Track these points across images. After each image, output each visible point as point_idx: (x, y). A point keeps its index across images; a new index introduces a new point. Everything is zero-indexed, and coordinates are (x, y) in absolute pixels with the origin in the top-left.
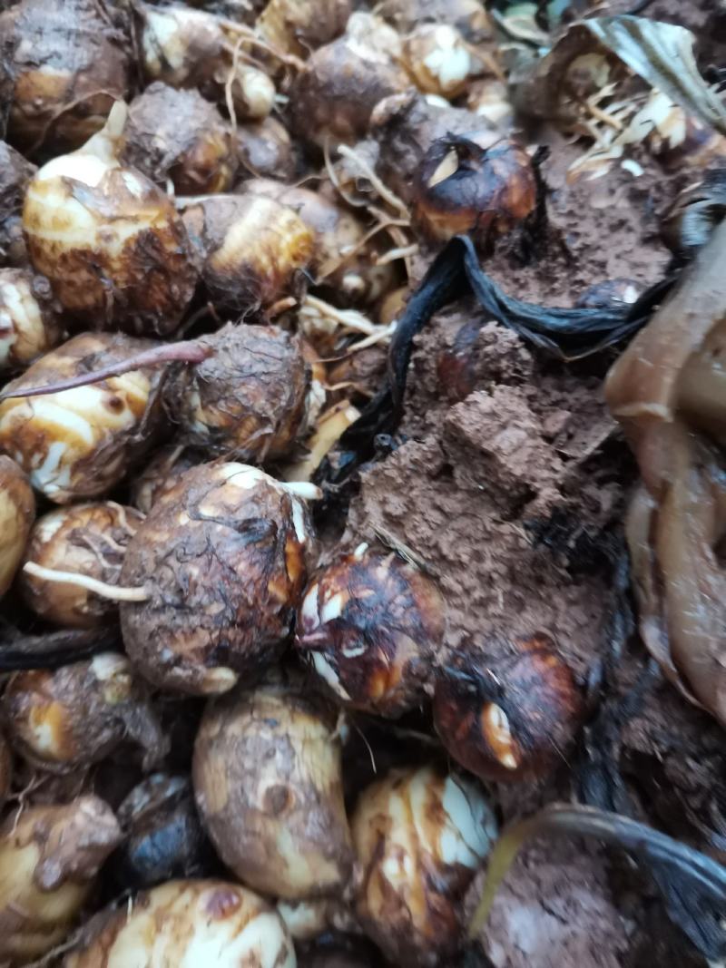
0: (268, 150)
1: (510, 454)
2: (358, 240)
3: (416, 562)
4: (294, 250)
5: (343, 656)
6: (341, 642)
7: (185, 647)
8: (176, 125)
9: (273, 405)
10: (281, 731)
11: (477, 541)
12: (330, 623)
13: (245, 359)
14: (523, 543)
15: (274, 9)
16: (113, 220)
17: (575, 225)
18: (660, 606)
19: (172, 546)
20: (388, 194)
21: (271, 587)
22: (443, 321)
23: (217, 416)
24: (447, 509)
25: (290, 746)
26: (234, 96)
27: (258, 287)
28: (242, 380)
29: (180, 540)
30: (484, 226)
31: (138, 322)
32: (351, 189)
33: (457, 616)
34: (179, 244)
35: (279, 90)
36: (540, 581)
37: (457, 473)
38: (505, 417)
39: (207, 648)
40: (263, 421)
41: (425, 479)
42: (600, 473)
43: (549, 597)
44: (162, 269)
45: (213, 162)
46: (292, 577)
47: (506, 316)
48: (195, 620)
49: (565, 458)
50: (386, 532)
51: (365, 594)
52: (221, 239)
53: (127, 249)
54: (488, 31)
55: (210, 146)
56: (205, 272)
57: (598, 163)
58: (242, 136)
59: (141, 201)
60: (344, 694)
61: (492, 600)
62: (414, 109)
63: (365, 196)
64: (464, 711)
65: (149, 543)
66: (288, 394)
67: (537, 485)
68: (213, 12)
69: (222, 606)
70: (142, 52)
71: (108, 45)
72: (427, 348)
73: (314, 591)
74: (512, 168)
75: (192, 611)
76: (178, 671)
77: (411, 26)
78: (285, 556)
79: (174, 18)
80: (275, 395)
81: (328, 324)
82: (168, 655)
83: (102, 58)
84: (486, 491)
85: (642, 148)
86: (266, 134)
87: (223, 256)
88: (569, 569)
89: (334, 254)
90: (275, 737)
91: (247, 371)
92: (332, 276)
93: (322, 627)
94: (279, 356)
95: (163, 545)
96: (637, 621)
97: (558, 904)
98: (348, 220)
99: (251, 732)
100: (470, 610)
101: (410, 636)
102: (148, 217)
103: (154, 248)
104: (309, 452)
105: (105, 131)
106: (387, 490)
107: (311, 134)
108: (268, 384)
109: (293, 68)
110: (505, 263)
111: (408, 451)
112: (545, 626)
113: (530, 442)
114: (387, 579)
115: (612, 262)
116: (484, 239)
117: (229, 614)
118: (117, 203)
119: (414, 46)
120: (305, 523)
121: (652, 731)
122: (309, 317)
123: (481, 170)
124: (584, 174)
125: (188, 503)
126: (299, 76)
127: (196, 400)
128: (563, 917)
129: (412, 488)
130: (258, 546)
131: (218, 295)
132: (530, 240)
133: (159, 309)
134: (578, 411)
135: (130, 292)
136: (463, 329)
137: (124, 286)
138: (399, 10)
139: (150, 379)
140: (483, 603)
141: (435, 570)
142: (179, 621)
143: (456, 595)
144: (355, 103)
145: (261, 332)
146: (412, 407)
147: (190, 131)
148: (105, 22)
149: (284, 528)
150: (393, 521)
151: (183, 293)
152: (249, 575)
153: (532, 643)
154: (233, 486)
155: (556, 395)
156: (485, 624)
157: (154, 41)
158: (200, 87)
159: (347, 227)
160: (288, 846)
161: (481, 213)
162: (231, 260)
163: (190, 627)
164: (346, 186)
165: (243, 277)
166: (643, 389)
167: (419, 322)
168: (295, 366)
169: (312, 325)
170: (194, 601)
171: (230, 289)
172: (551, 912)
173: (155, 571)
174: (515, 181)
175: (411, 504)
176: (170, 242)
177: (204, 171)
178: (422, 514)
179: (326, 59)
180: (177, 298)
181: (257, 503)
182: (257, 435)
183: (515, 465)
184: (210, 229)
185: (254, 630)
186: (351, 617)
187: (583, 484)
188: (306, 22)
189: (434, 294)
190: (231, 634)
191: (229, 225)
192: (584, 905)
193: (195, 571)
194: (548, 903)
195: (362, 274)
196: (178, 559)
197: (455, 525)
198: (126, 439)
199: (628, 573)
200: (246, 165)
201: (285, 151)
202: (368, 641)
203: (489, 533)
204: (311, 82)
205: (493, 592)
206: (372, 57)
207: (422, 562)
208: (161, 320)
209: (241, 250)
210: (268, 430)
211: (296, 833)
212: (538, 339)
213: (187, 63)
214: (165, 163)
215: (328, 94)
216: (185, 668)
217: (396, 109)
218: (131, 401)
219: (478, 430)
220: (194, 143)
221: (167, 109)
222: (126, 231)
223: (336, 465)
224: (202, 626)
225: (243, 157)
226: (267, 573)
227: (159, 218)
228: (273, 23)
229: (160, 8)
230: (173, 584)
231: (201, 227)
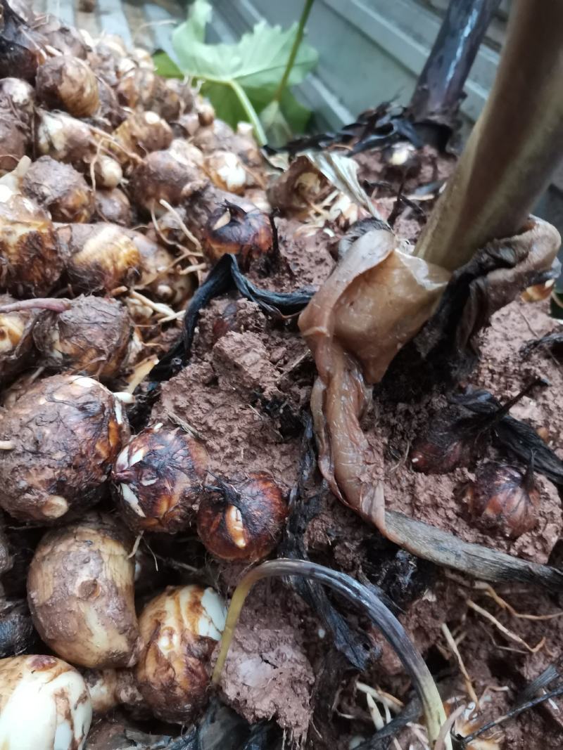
0: (115, 207)
1: (250, 366)
2: (169, 264)
3: (192, 432)
4: (128, 259)
5: (141, 485)
6: (141, 476)
7: (35, 479)
8: (57, 181)
9: (108, 343)
10: (95, 548)
11: (230, 420)
12: (134, 466)
13: (92, 314)
14: (256, 417)
15: (125, 128)
16: (13, 223)
17: (297, 259)
18: (330, 449)
19: (33, 416)
20: (189, 234)
21: (98, 446)
22: (217, 302)
23: (69, 348)
24: (213, 401)
25: (100, 557)
26: (95, 171)
27: (103, 278)
28: (89, 325)
29: (39, 413)
30: (244, 253)
31: (21, 288)
32: (167, 233)
33: (216, 464)
34: (54, 244)
35: (125, 175)
36: (265, 441)
37: (220, 380)
38: (248, 346)
39: (51, 480)
40: (100, 352)
41: (201, 385)
42: (301, 380)
43: (271, 451)
44: (41, 257)
45: (79, 206)
46: (112, 444)
47: (252, 295)
48: (44, 462)
49: (281, 372)
50: (175, 416)
51: (159, 448)
52: (82, 246)
53: (20, 241)
54: (258, 161)
55: (77, 196)
56: (68, 265)
57: (310, 229)
58: (98, 196)
59: (33, 216)
60: (141, 513)
61: (237, 454)
62: (208, 190)
63: (175, 239)
64: (216, 514)
65: (16, 415)
66: (118, 337)
67: (265, 385)
68: (86, 122)
69: (64, 454)
70: (37, 138)
71: (16, 130)
72: (207, 317)
73: (126, 450)
74: (261, 224)
75: (43, 456)
76: (28, 496)
77: (211, 151)
78: (109, 429)
79: (61, 121)
80: (110, 337)
81: (146, 311)
82: (23, 484)
83: (11, 137)
84: (237, 391)
85: (335, 224)
86: (114, 198)
87: (82, 257)
88: (280, 430)
89: (153, 271)
90: (91, 551)
91: (93, 320)
92: (150, 285)
93: (130, 469)
94: (114, 314)
95: (27, 416)
96: (317, 458)
97: (271, 656)
98: (163, 252)
99: (74, 548)
100: (223, 461)
101: (185, 473)
102: (36, 225)
103: (38, 243)
104: (128, 384)
105: (14, 172)
106: (177, 393)
107: (143, 201)
108: (105, 329)
109: (135, 163)
110: (256, 274)
111: (192, 369)
112: (267, 468)
113: (262, 361)
114: (174, 440)
115: (316, 280)
116: (244, 261)
117: (68, 459)
118: (17, 213)
119: (212, 162)
120: (123, 414)
121: (327, 529)
122: (134, 305)
123: (243, 223)
124: (302, 234)
125: (46, 392)
126: (138, 167)
127: (56, 336)
128: (275, 664)
129: (193, 391)
130: (92, 420)
131: (76, 280)
132: (270, 262)
133: (36, 281)
134: (290, 349)
135: (19, 268)
136: (229, 306)
137: (15, 263)
138: (205, 143)
139: (25, 324)
140: (230, 457)
141: (204, 437)
142: (33, 462)
143: (217, 452)
144: (172, 186)
145: (104, 301)
146: (197, 354)
147: (65, 186)
148: (15, 116)
149: (109, 413)
150: (180, 411)
151: (53, 275)
152: (84, 437)
153: (259, 475)
154: (77, 385)
155: (278, 339)
156: (232, 467)
157: (46, 132)
158: (74, 164)
159: (163, 256)
160: (93, 621)
161: (243, 246)
162: (87, 259)
163: (40, 466)
164: (163, 231)
165: (93, 270)
166: (316, 320)
167: (203, 301)
168: (124, 322)
169: (136, 309)
170: (45, 449)
171: (84, 277)
172: (267, 662)
173: (20, 431)
174: (263, 231)
175: (192, 400)
176: (49, 242)
177: (72, 210)
178: (198, 404)
179: (156, 159)
180: (48, 277)
181: (93, 395)
182: (95, 361)
183: (254, 372)
184: (75, 240)
185: (83, 473)
186: (149, 460)
187: (291, 386)
188: (145, 138)
189: (213, 286)
190: (68, 473)
191: (88, 239)
192: (289, 657)
193: (48, 432)
194: (266, 656)
195: (170, 285)
196: (37, 424)
197: (218, 411)
198: (4, 358)
199: (312, 429)
200: (99, 213)
201: (125, 209)
202: (159, 475)
203: (237, 414)
204: (146, 171)
205: (238, 449)
206: (185, 162)
207: (196, 432)
208: (36, 289)
209: (94, 254)
210: (103, 358)
211: (100, 613)
212: (269, 308)
213: (66, 148)
214: (47, 201)
215: (156, 178)
216: (34, 494)
217: (197, 188)
218: (11, 334)
219: (233, 351)
220: (68, 193)
221: (52, 171)
222: (22, 231)
223: (145, 390)
224: (49, 466)
225: (98, 209)
226: (96, 436)
227: (43, 227)
228: (123, 136)
229: (53, 114)
230: (32, 438)
231: (68, 238)
